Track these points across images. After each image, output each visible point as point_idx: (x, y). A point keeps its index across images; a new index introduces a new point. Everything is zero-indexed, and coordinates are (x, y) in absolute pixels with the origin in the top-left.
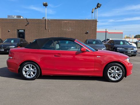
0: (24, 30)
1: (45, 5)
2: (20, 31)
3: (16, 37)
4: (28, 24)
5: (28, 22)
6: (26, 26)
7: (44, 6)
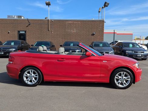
0: (25, 32)
1: (48, 4)
2: (21, 32)
3: (16, 39)
4: (30, 25)
5: (29, 22)
6: (27, 27)
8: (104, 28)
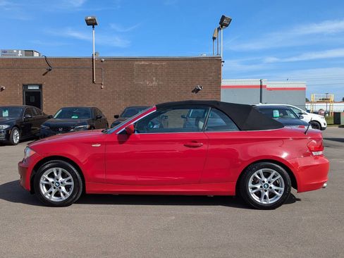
0: (40, 86)
1: (92, 23)
2: (30, 88)
3: (20, 103)
4: (50, 70)
5: (49, 65)
6: (44, 75)
7: (88, 25)
8: (220, 74)
